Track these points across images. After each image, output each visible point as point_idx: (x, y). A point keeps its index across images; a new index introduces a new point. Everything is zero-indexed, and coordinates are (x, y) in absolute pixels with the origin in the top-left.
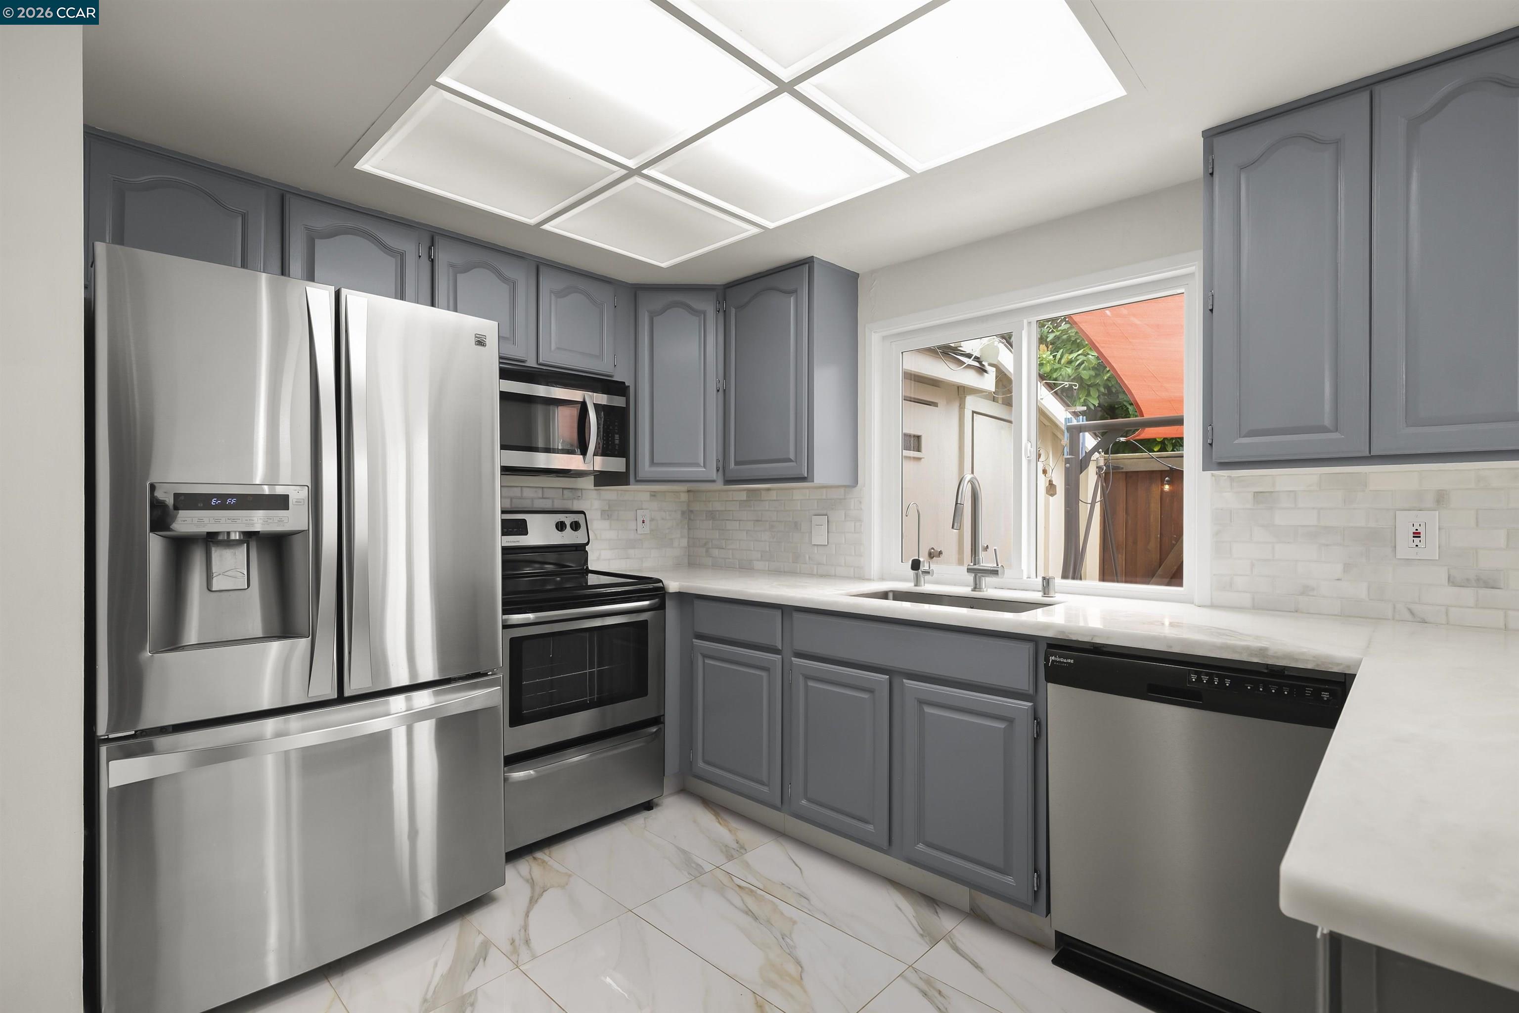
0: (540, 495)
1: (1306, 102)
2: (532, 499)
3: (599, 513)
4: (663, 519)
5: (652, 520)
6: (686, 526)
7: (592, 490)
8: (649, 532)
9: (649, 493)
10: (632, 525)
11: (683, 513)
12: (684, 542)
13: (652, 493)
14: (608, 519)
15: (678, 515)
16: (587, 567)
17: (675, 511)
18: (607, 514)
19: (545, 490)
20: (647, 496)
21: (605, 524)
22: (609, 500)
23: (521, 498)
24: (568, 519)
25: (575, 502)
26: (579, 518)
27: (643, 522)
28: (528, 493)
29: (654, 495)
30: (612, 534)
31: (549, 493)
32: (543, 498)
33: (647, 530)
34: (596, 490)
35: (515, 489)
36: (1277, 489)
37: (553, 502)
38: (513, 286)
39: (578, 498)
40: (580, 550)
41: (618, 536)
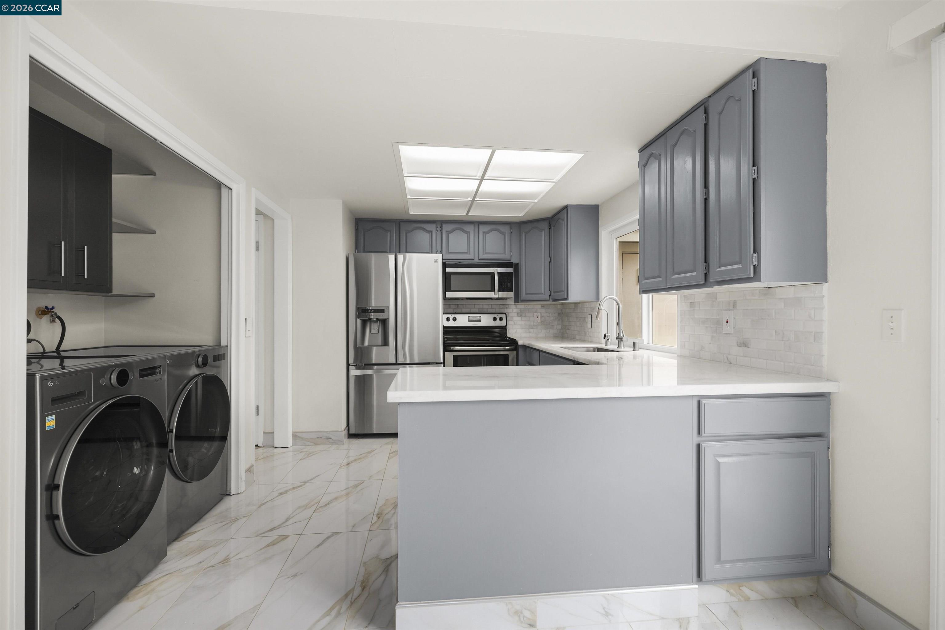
0: (490, 307)
1: (657, 138)
2: (487, 309)
3: (516, 314)
4: (548, 316)
5: (542, 317)
6: (561, 320)
7: (513, 304)
8: (540, 322)
9: (540, 305)
10: (532, 319)
11: (559, 314)
12: (560, 327)
13: (542, 306)
14: (520, 316)
15: (556, 315)
16: (506, 335)
17: (555, 313)
18: (520, 314)
19: (492, 305)
20: (540, 307)
21: (519, 318)
22: (521, 309)
23: (483, 308)
24: (498, 317)
25: (505, 310)
26: (504, 316)
27: (537, 318)
28: (485, 306)
29: (543, 306)
30: (523, 323)
31: (494, 306)
32: (492, 308)
33: (539, 321)
34: (515, 304)
35: (480, 305)
36: (695, 301)
37: (496, 310)
38: (468, 233)
39: (507, 308)
40: (504, 328)
41: (525, 323)
